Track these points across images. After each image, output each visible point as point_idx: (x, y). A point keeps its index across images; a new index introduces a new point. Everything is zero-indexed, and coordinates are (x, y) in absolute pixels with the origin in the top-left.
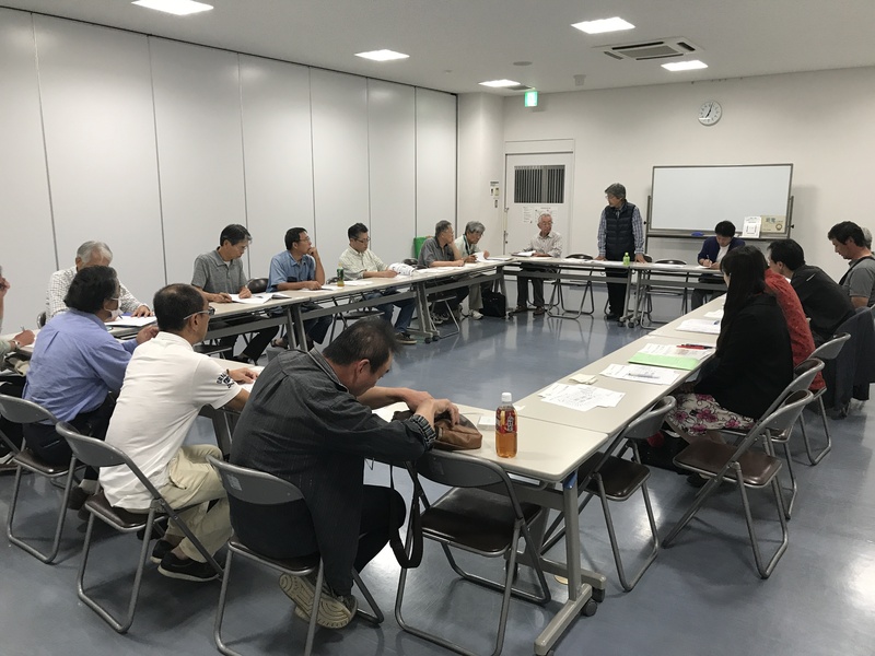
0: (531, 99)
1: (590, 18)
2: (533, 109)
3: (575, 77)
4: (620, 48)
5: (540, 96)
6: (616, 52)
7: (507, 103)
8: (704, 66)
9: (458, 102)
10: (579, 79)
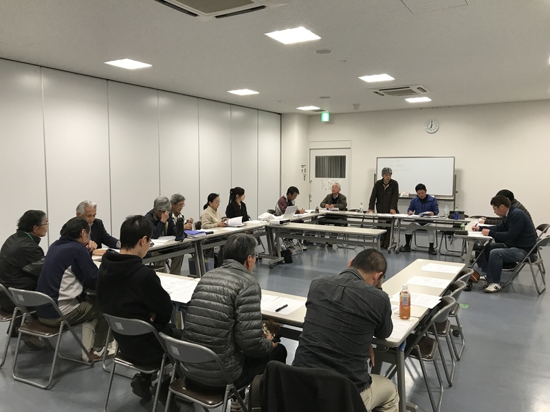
0: (325, 117)
1: (370, 74)
2: (326, 123)
3: (354, 105)
4: (384, 90)
5: (331, 115)
6: (381, 92)
7: (311, 120)
8: (430, 100)
9: (282, 118)
10: (356, 106)
